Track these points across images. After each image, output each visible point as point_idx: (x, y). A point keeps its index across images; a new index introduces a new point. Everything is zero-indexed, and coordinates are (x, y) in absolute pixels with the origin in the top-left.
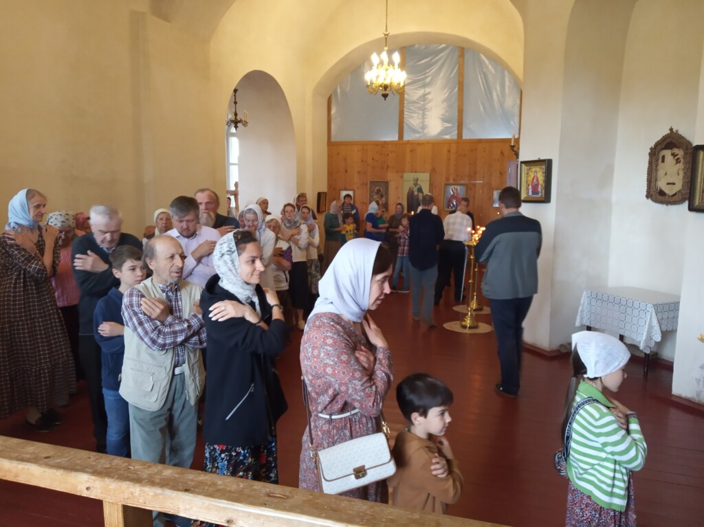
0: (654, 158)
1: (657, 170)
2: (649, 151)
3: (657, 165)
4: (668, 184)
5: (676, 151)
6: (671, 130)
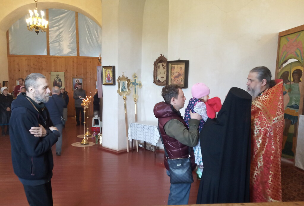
0: (156, 66)
1: (157, 72)
2: (154, 63)
3: (157, 70)
4: (161, 77)
5: (163, 64)
6: (161, 55)
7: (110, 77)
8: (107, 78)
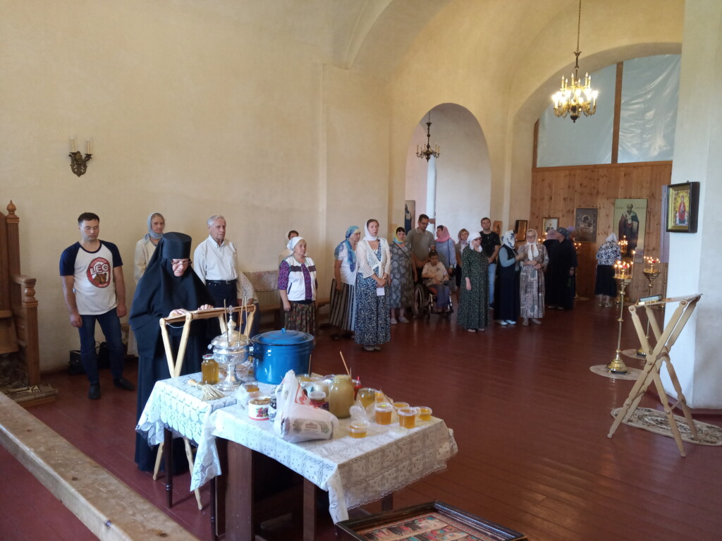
7: (684, 212)
8: (677, 214)
